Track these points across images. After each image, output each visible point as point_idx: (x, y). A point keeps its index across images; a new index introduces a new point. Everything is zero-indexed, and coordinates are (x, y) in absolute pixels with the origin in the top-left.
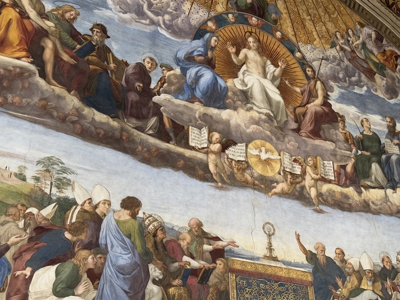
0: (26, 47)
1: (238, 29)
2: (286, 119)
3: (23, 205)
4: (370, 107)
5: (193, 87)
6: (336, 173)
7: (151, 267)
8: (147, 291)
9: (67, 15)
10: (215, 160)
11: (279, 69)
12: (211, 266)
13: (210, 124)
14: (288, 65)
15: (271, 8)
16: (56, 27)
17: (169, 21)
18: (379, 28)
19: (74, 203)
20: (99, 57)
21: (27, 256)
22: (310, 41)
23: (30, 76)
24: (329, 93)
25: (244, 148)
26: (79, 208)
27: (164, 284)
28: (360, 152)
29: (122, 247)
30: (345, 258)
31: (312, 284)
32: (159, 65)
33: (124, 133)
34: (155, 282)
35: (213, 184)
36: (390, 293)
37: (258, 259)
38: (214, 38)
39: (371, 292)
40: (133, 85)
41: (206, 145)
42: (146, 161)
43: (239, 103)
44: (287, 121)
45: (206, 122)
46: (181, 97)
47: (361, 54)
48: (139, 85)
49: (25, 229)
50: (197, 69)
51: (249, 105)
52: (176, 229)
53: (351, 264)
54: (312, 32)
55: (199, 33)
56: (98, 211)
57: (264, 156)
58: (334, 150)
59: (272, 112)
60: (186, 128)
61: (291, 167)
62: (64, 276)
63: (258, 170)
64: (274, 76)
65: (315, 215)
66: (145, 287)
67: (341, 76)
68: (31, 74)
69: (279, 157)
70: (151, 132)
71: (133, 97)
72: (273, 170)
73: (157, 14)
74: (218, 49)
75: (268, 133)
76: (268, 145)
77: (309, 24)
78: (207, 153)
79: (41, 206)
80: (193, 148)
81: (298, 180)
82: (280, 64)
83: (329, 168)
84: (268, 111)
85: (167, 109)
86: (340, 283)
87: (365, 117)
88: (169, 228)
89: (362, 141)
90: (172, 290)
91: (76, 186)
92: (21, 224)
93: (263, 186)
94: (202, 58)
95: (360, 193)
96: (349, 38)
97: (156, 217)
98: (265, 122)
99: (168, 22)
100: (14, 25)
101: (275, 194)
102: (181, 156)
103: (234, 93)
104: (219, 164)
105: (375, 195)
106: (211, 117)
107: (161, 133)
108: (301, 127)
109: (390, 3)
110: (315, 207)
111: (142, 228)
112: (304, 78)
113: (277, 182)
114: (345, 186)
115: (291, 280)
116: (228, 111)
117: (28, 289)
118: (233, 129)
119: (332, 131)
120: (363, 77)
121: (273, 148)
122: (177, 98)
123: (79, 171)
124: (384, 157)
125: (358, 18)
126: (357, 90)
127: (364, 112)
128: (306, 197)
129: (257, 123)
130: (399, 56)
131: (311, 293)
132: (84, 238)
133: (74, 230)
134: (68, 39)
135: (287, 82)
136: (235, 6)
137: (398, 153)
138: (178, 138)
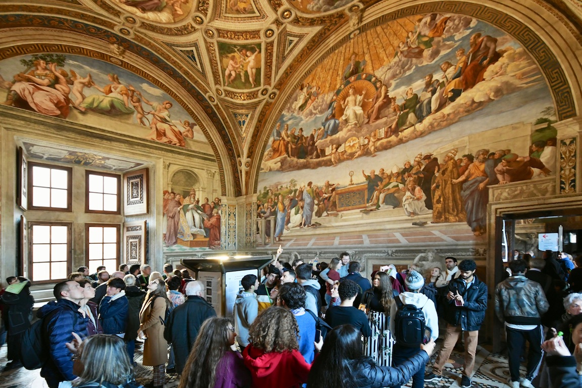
0: (285, 150)
3: (288, 195)
4: (415, 78)
6: (385, 133)
7: (315, 201)
9: (293, 132)
10: (334, 156)
11: (362, 96)
12: (331, 195)
13: (332, 143)
14: (367, 90)
15: (361, 64)
16: (291, 138)
20: (301, 140)
21: (289, 207)
23: (286, 158)
25: (344, 145)
26: (298, 191)
28: (402, 112)
29: (308, 198)
30: (384, 172)
31: (367, 188)
32: (317, 131)
33: (308, 162)
34: (316, 205)
35: (333, 166)
36: (406, 179)
37: (347, 186)
38: (336, 103)
39: (395, 182)
40: (310, 143)
41: (331, 152)
42: (314, 168)
44: (364, 121)
47: (415, 45)
49: (289, 201)
50: (329, 122)
52: (321, 187)
53: (387, 173)
54: (383, 57)
56: (302, 190)
58: (386, 121)
59: (357, 121)
60: (325, 149)
62: (296, 210)
64: (360, 101)
65: (373, 158)
66: (314, 207)
69: (358, 141)
70: (314, 157)
72: (355, 148)
74: (337, 107)
75: (355, 132)
77: (382, 55)
78: (331, 155)
79: (291, 194)
80: (327, 156)
81: (366, 147)
82: (363, 93)
84: (355, 122)
85: (319, 146)
86: (379, 183)
87: (410, 87)
88: (319, 187)
89: (404, 105)
90: (320, 206)
91: (297, 185)
93: (351, 157)
94: (331, 116)
96: (408, 40)
97: (316, 185)
98: (354, 127)
100: (283, 145)
101: (356, 158)
102: (323, 161)
107: (317, 156)
108: (370, 119)
110: (373, 155)
111: (313, 190)
113: (357, 152)
114: (390, 136)
115: (358, 190)
117: (290, 215)
118: (340, 140)
119: (387, 111)
120: (414, 60)
121: (356, 138)
122: (322, 139)
123: (298, 180)
124: (418, 106)
125: (418, 17)
126: (408, 73)
127: (410, 85)
128: (369, 153)
129: (350, 131)
130: (449, 18)
131: (366, 192)
132: (300, 198)
133: (298, 197)
134: (293, 140)
135: (366, 100)
136: (344, 79)
137: (430, 96)
138: (322, 155)
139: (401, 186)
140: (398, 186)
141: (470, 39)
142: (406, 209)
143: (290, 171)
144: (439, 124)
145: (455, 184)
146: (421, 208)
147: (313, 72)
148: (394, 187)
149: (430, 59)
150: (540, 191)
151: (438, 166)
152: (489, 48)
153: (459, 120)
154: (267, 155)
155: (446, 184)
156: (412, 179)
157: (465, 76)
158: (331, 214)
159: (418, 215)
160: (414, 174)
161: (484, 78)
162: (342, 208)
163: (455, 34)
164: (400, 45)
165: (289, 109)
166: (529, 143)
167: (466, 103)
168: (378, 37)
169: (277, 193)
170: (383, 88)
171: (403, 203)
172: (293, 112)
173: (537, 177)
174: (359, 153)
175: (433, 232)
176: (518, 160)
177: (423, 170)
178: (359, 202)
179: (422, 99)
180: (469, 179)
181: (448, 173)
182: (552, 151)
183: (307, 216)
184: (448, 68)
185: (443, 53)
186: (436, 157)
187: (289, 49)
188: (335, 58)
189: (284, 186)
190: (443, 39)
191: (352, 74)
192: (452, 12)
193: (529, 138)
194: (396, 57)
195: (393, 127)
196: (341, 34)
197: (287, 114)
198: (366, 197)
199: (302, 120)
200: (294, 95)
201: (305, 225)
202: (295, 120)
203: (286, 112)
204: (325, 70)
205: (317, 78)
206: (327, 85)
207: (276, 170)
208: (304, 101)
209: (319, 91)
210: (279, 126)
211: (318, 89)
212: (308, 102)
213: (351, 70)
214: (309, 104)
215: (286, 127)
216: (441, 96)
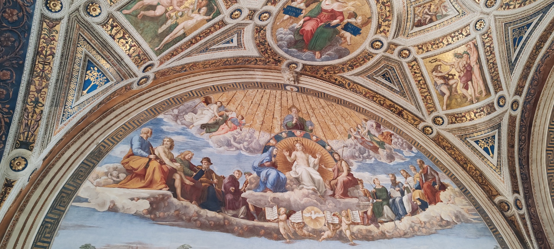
0: (164, 182)
1: (289, 140)
2: (325, 190)
4: (378, 170)
5: (265, 183)
6: (361, 217)
9: (187, 157)
10: (284, 225)
11: (317, 159)
13: (277, 203)
14: (322, 155)
15: (308, 123)
16: (181, 166)
17: (247, 145)
18: (377, 120)
20: (207, 177)
22: (334, 138)
23: (168, 198)
24: (350, 167)
25: (301, 214)
28: (375, 201)
32: (243, 174)
33: (226, 221)
35: (283, 241)
38: (275, 149)
40: (229, 189)
41: (277, 217)
42: (240, 235)
43: (295, 186)
44: (326, 191)
45: (275, 202)
46: (258, 190)
47: (368, 138)
48: (232, 189)
50: (267, 171)
51: (301, 186)
54: (335, 131)
55: (266, 149)
57: (314, 216)
58: (358, 203)
59: (316, 187)
60: (263, 209)
61: (332, 220)
63: (311, 226)
64: (314, 164)
65: (351, 247)
67: (357, 155)
68: (169, 197)
69: (324, 215)
70: (242, 216)
71: (229, 197)
72: (320, 224)
73: (239, 143)
74: (278, 155)
75: (315, 201)
76: (316, 209)
77: (332, 128)
78: (278, 222)
80: (269, 221)
81: (337, 227)
82: (317, 156)
83: (357, 215)
84: (314, 187)
85: (250, 200)
87: (376, 177)
89: (375, 193)
93: (315, 236)
94: (269, 163)
95: (378, 227)
96: (359, 130)
98: (312, 194)
99: (246, 147)
100: (157, 170)
101: (324, 239)
102: (262, 227)
103: (291, 181)
104: (286, 228)
105: (387, 227)
106: (278, 198)
107: (249, 216)
108: (336, 192)
109: (382, 103)
110: (350, 243)
112: (334, 161)
113: (324, 231)
114: (368, 224)
116: (288, 192)
118: (292, 203)
119: (356, 191)
120: (371, 153)
121: (319, 210)
122: (256, 191)
124: (391, 200)
127: (374, 174)
128: (344, 238)
129: (307, 196)
130: (393, 134)
135: (323, 166)
136: (286, 128)
137: (400, 196)
138: (259, 216)
141: (416, 161)
152: (435, 177)
153: (437, 232)
157: (425, 191)
161: (441, 200)
163: (402, 150)
164: (352, 130)
165: (176, 117)
167: (436, 217)
168: (323, 108)
172: (188, 126)
174: (329, 233)
179: (393, 195)
184: (407, 176)
185: (397, 160)
188: (266, 97)
190: (393, 148)
191: (296, 127)
195: (369, 213)
196: (270, 77)
197: (173, 123)
199: (207, 145)
200: (190, 103)
202: (190, 139)
203: (168, 118)
204: (252, 102)
205: (237, 103)
206: (258, 121)
207: (133, 213)
208: (212, 121)
209: (243, 121)
210: (149, 134)
211: (240, 117)
212: (222, 127)
213: (294, 122)
214: (223, 129)
215: (168, 143)
216: (410, 199)
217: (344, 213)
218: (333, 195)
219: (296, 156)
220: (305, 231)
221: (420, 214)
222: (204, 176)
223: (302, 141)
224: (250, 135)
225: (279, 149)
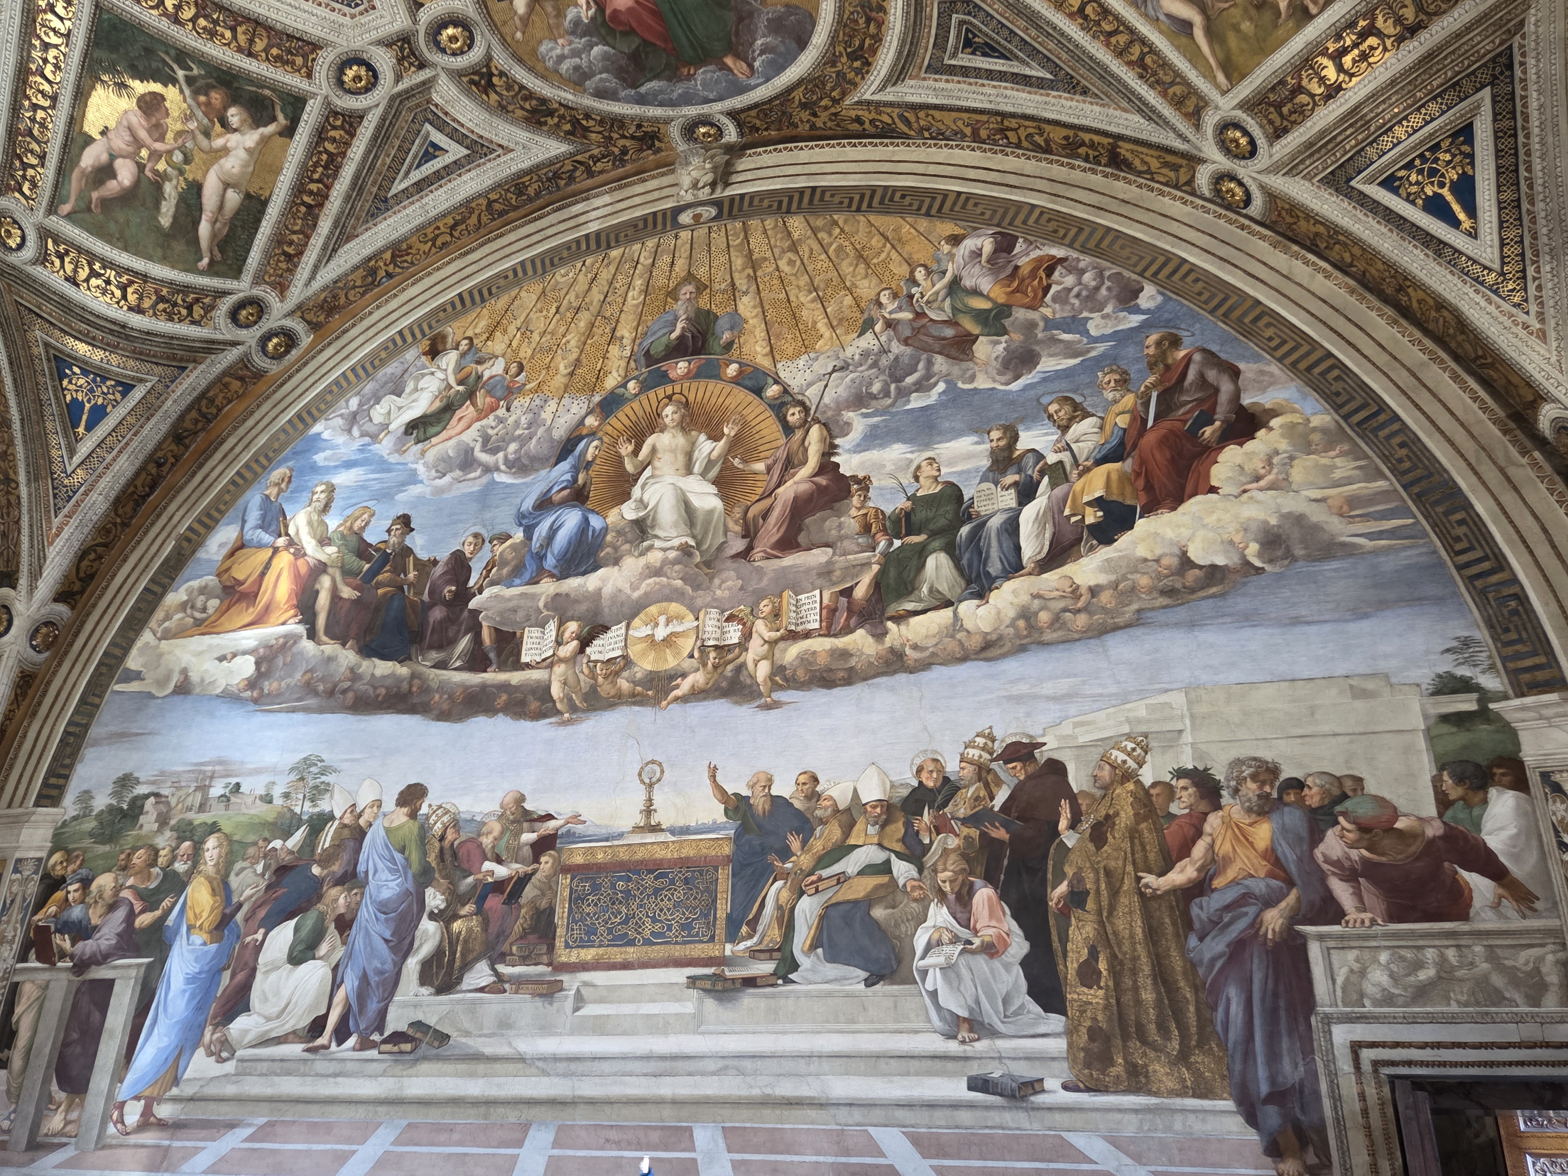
1: (646, 402)
2: (722, 540)
3: (265, 840)
4: (945, 426)
5: (540, 557)
6: (824, 612)
7: (429, 892)
8: (418, 933)
9: (358, 524)
10: (565, 673)
11: (722, 441)
12: (529, 869)
13: (561, 609)
15: (723, 324)
16: (339, 552)
17: (515, 452)
18: (1007, 222)
19: (331, 817)
20: (394, 569)
21: (262, 913)
22: (806, 347)
23: (295, 643)
24: (837, 441)
25: (623, 631)
26: (336, 823)
27: (445, 917)
28: (897, 543)
29: (390, 870)
30: (819, 789)
31: (728, 859)
32: (487, 541)
33: (416, 682)
34: (432, 916)
35: (553, 720)
36: (927, 841)
37: (621, 835)
38: (595, 443)
39: (874, 848)
40: (441, 593)
41: (550, 653)
42: (444, 716)
43: (627, 546)
44: (724, 543)
45: (555, 609)
46: (517, 582)
48: (448, 591)
49: (263, 875)
50: (555, 517)
51: (645, 544)
52: (478, 818)
53: (831, 798)
54: (815, 323)
56: (362, 822)
57: (661, 633)
58: (830, 563)
59: (694, 537)
60: (519, 633)
62: (304, 932)
63: (646, 664)
64: (709, 461)
66: (416, 927)
67: (876, 388)
68: (297, 640)
69: (696, 623)
70: (458, 664)
74: (598, 461)
75: (679, 583)
76: (675, 607)
77: (811, 312)
78: (551, 666)
79: (287, 835)
80: (528, 666)
81: (730, 656)
82: (726, 431)
83: (810, 607)
84: (683, 540)
85: (490, 613)
86: (795, 844)
87: (928, 454)
88: (466, 821)
89: (908, 515)
90: (457, 926)
91: (336, 790)
92: (260, 868)
93: (650, 693)
94: (566, 492)
95: (880, 635)
96: (914, 290)
97: (448, 807)
98: (676, 563)
99: (511, 457)
100: (285, 576)
101: (677, 699)
102: (505, 687)
103: (620, 533)
104: (571, 680)
106: (567, 596)
107: (476, 661)
108: (756, 543)
110: (763, 701)
111: (424, 830)
113: (684, 675)
114: (847, 630)
115: (684, 863)
116: (601, 572)
117: (256, 959)
118: (605, 603)
119: (831, 523)
120: (940, 363)
121: (683, 610)
122: (510, 586)
123: (344, 766)
124: (965, 530)
125: (948, 228)
126: (916, 402)
127: (927, 446)
128: (743, 687)
129: (657, 572)
130: (1062, 261)
131: (724, 879)
132: (337, 868)
133: (326, 860)
134: (353, 561)
135: (736, 462)
136: (643, 361)
137: (1013, 504)
138: (503, 657)
139: (903, 870)
140: (885, 868)
141: (1142, 345)
142: (934, 995)
143: (306, 710)
144: (1057, 621)
145: (1155, 897)
146: (1006, 1001)
147: (502, 302)
148: (869, 870)
149: (1000, 373)
150: (1513, 976)
151: (1073, 798)
152: (1217, 391)
153: (1138, 621)
154: (183, 607)
155: (1114, 893)
156: (953, 842)
157: (1142, 462)
158: (519, 983)
159: (994, 1034)
160: (965, 821)
161: (1214, 482)
162: (588, 954)
163: (1085, 314)
164: (884, 299)
165: (353, 419)
166: (1426, 768)
167: (1157, 561)
168: (794, 247)
169: (199, 818)
170: (815, 432)
171: (918, 964)
172: (374, 438)
173: (1490, 914)
174: (697, 678)
175: (1078, 1140)
176: (1398, 825)
177: (1005, 807)
178: (686, 927)
179: (982, 507)
180: (1217, 883)
181: (1116, 838)
182: (1520, 813)
183: (364, 979)
184: (1071, 420)
185: (1049, 364)
186: (1056, 756)
187: (416, 176)
188: (605, 275)
189: (252, 786)
190: (1045, 319)
191: (679, 349)
192: (1071, 246)
193: (1421, 743)
194: (869, 335)
195: (860, 592)
196: (637, 200)
197: (341, 439)
198: (723, 908)
199: (413, 478)
200: (392, 368)
201: (341, 1034)
202: (373, 472)
203: (334, 429)
204: (558, 309)
205: (512, 329)
206: (562, 367)
207: (218, 691)
208: (437, 404)
209: (521, 378)
210: (283, 486)
211: (514, 368)
212: (459, 414)
213: (674, 336)
214: (460, 419)
215: (323, 496)
216: (1055, 511)
217: (765, 607)
218: (745, 554)
219: (654, 450)
220: (624, 684)
221: (1083, 561)
222: (387, 568)
223: (686, 393)
224: (530, 416)
225: (605, 439)
